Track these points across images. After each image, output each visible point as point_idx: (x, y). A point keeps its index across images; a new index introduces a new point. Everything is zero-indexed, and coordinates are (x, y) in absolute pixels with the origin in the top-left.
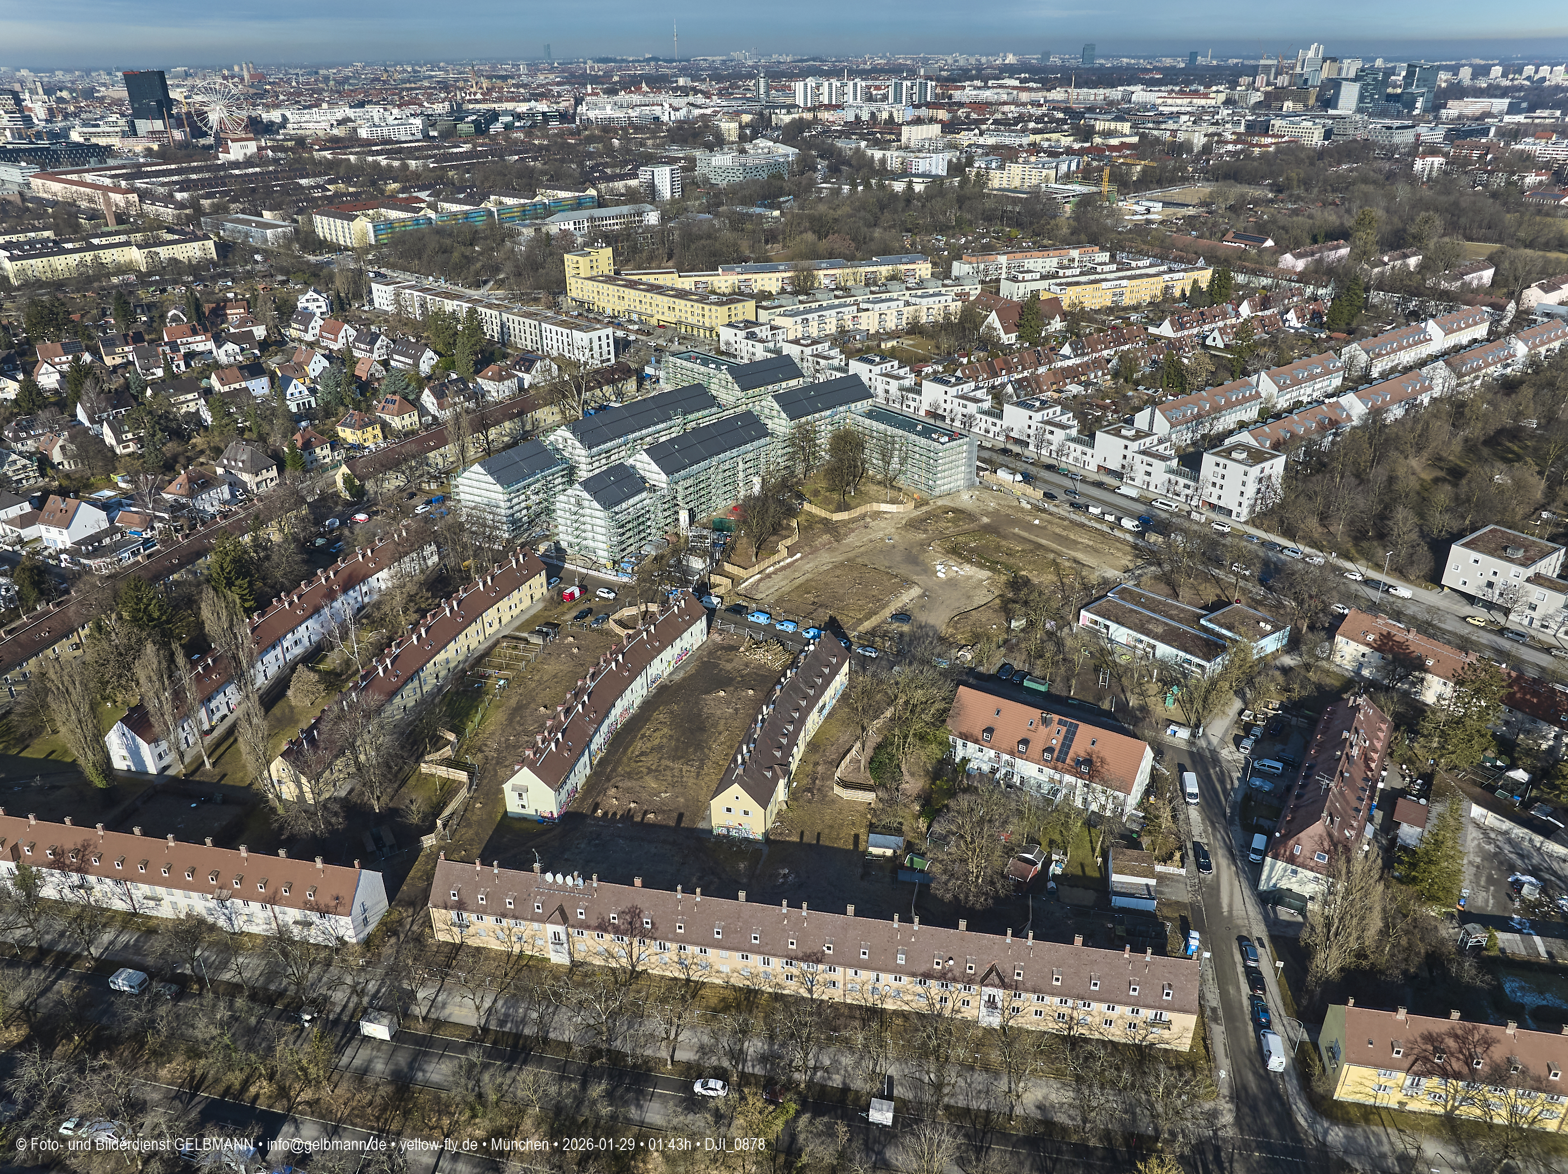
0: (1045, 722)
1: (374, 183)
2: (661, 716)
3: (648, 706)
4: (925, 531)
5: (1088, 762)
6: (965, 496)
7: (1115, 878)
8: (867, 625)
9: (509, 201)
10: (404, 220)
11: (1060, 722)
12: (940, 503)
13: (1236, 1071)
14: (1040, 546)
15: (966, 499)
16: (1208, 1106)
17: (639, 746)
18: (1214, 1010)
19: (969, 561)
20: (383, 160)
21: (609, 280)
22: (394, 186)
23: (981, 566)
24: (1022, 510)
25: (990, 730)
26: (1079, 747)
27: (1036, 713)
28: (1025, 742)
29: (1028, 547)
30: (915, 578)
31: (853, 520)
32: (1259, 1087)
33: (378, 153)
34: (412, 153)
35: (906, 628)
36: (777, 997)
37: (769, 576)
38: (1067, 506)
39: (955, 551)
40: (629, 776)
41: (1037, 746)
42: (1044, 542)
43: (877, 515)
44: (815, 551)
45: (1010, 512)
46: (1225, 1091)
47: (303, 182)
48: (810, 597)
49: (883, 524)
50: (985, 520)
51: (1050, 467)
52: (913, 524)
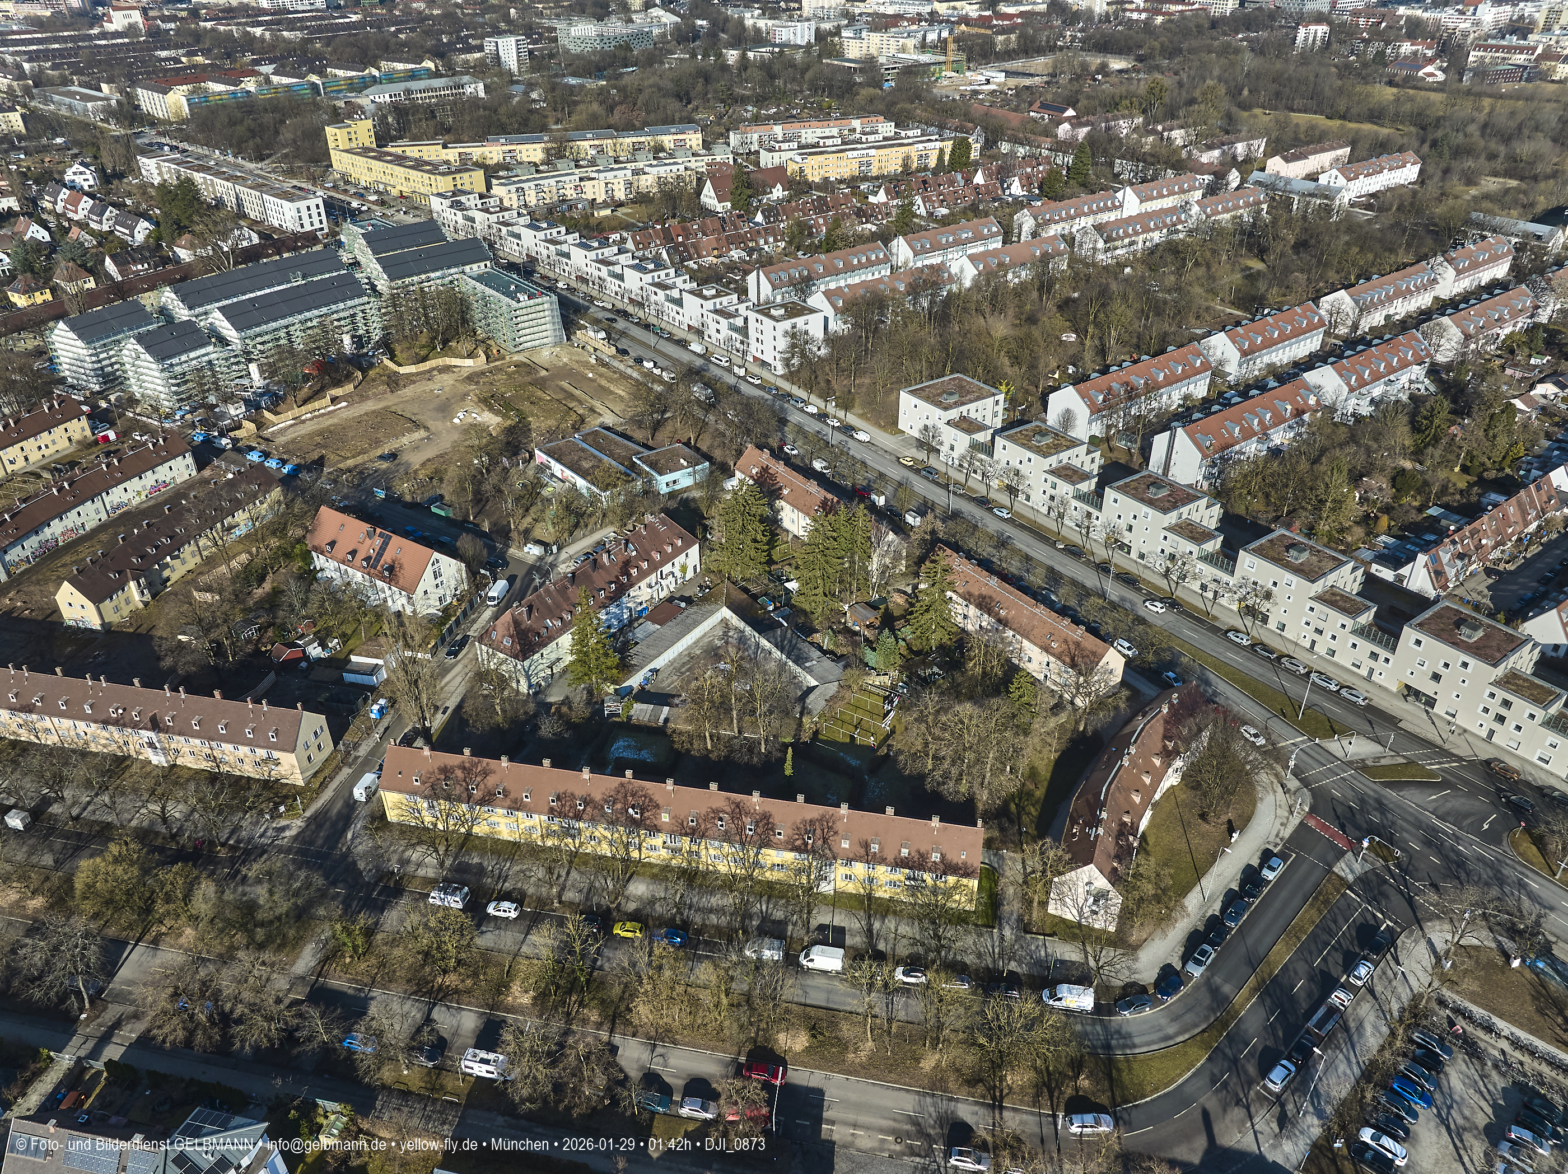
0: (370, 535)
1: (228, 55)
2: (104, 537)
3: (102, 528)
4: (477, 383)
5: (391, 569)
6: (546, 353)
7: (354, 658)
8: (350, 463)
9: (340, 73)
10: (220, 94)
11: (381, 535)
12: (516, 358)
13: (332, 801)
14: (571, 396)
15: (545, 356)
16: (283, 822)
17: (67, 559)
18: (356, 758)
19: (491, 409)
20: (258, 31)
21: (364, 152)
22: (249, 57)
23: (497, 413)
24: (586, 365)
25: (332, 544)
26: (387, 557)
27: (366, 527)
28: (353, 553)
29: (560, 396)
30: (430, 424)
31: (418, 374)
32: (339, 812)
33: (259, 24)
34: (291, 25)
35: (385, 465)
36: (15, 744)
37: (303, 422)
38: (631, 363)
39: (487, 402)
40: (38, 583)
41: (361, 555)
42: (577, 392)
43: (447, 369)
44: (364, 398)
45: (576, 366)
46: (308, 814)
47: (164, 54)
48: (318, 439)
49: (445, 376)
50: (544, 373)
51: (647, 327)
52: (472, 378)
